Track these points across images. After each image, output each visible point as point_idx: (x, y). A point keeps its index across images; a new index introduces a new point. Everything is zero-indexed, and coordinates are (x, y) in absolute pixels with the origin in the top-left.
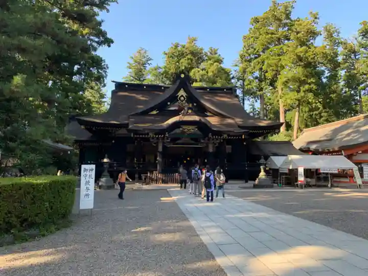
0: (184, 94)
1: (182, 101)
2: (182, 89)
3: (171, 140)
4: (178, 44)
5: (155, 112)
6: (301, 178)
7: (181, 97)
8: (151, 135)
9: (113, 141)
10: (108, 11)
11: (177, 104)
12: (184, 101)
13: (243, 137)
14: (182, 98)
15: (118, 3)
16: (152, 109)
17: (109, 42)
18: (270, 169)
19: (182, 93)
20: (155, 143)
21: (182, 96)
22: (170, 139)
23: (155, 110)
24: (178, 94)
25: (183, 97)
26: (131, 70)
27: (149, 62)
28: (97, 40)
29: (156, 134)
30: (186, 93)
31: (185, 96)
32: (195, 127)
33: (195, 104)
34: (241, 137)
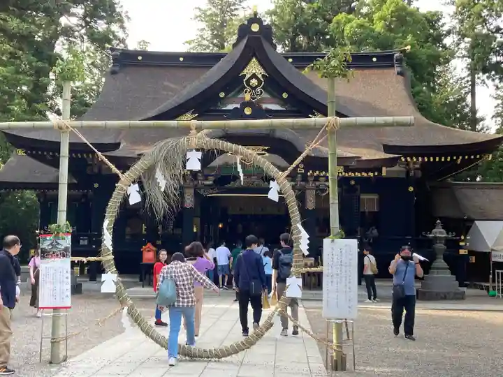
0: (260, 72)
1: (254, 88)
2: (254, 59)
5: (188, 117)
7: (250, 78)
12: (259, 89)
14: (254, 82)
18: (471, 253)
21: (254, 76)
23: (189, 111)
24: (245, 72)
25: (257, 78)
30: (264, 68)
31: (260, 76)
32: (265, 150)
33: (285, 95)
34: (380, 171)
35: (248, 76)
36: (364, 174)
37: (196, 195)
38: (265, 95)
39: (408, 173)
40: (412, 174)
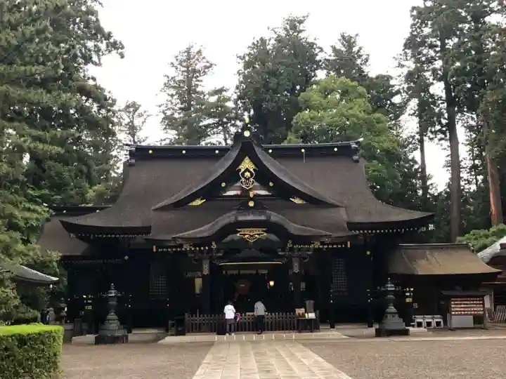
0: (251, 167)
1: (248, 179)
2: (247, 158)
3: (225, 253)
4: (265, 40)
5: (198, 202)
7: (245, 172)
8: (187, 247)
9: (126, 258)
11: (239, 184)
12: (251, 180)
13: (349, 246)
14: (247, 174)
16: (194, 197)
19: (247, 164)
20: (196, 260)
21: (247, 170)
22: (222, 251)
23: (199, 198)
24: (240, 167)
25: (249, 171)
29: (195, 246)
30: (254, 164)
31: (252, 170)
32: (264, 231)
33: (271, 184)
34: (346, 245)
35: (243, 170)
36: (335, 246)
37: (211, 264)
38: (256, 184)
39: (365, 240)
40: (368, 240)
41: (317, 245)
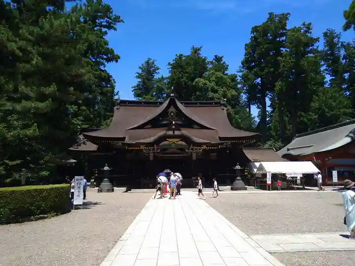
1: (172, 116)
2: (172, 106)
4: (182, 55)
5: (148, 126)
6: (269, 182)
7: (171, 113)
8: (142, 147)
10: (115, 29)
11: (168, 118)
12: (174, 116)
15: (124, 22)
17: (116, 58)
19: (172, 109)
20: (147, 153)
22: (159, 149)
24: (169, 110)
26: (140, 80)
27: (157, 71)
28: (105, 57)
29: (146, 147)
30: (176, 109)
31: (174, 112)
32: (179, 140)
33: (183, 119)
34: (218, 147)
36: (213, 148)
37: (154, 155)
38: (176, 119)
40: (228, 145)
41: (204, 147)
